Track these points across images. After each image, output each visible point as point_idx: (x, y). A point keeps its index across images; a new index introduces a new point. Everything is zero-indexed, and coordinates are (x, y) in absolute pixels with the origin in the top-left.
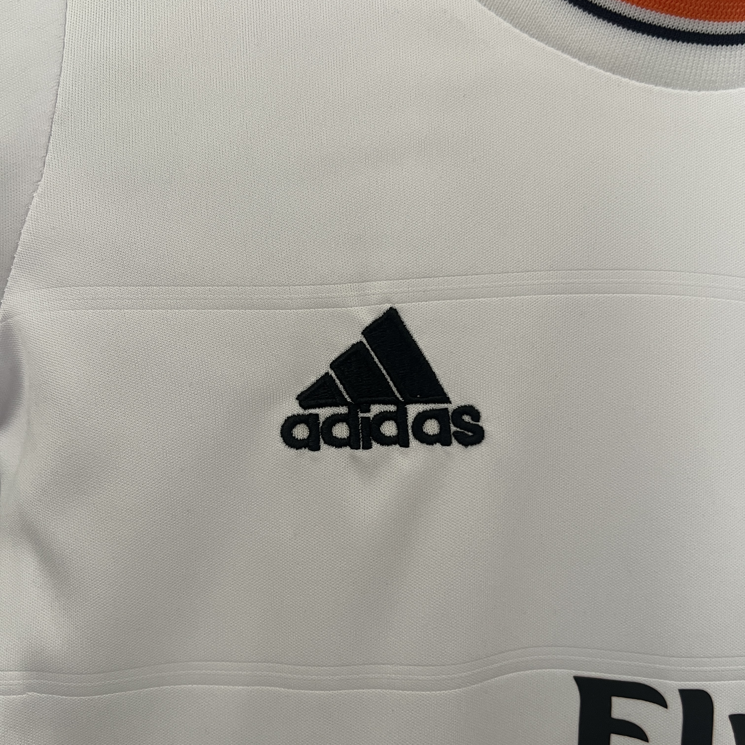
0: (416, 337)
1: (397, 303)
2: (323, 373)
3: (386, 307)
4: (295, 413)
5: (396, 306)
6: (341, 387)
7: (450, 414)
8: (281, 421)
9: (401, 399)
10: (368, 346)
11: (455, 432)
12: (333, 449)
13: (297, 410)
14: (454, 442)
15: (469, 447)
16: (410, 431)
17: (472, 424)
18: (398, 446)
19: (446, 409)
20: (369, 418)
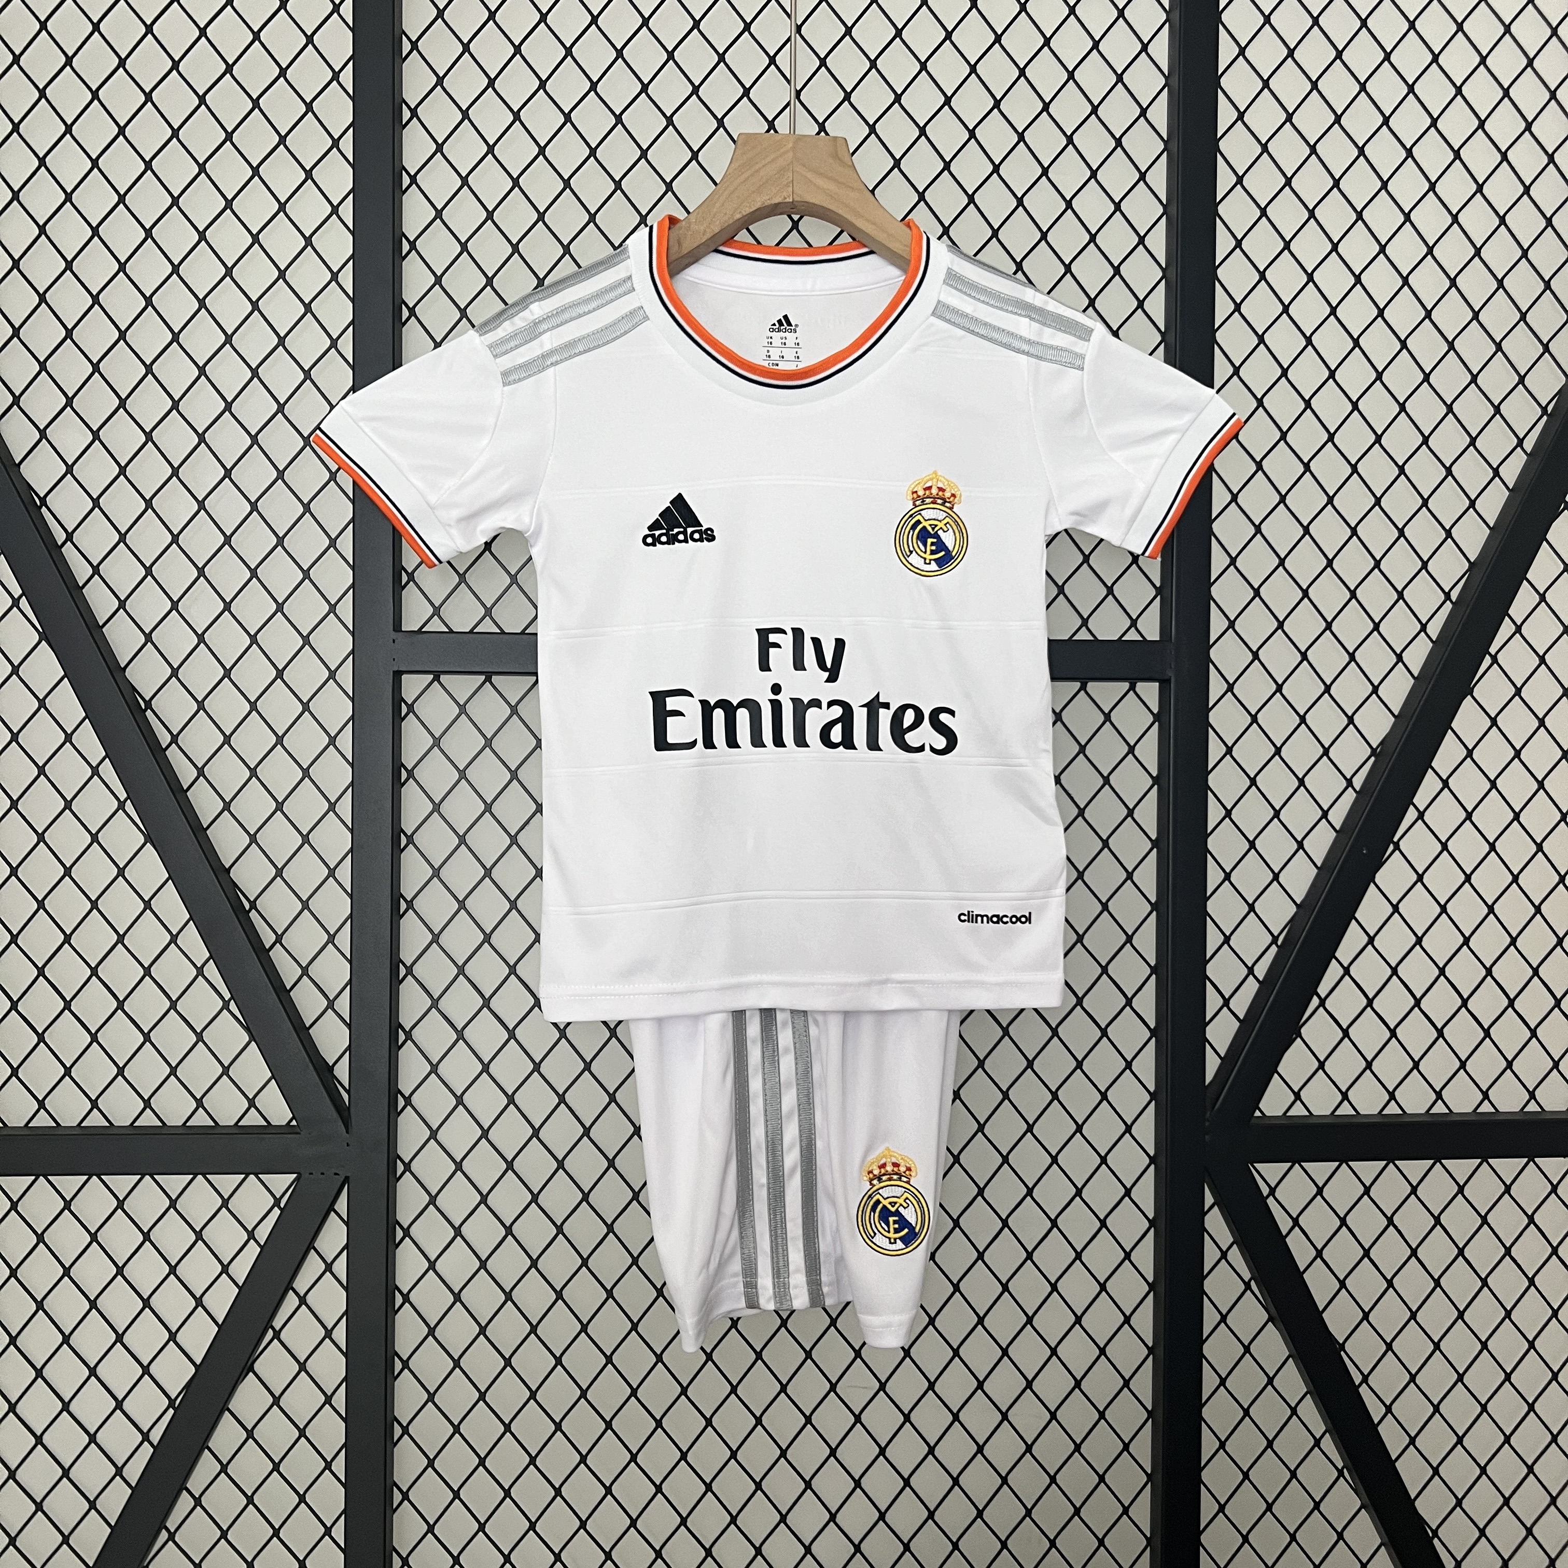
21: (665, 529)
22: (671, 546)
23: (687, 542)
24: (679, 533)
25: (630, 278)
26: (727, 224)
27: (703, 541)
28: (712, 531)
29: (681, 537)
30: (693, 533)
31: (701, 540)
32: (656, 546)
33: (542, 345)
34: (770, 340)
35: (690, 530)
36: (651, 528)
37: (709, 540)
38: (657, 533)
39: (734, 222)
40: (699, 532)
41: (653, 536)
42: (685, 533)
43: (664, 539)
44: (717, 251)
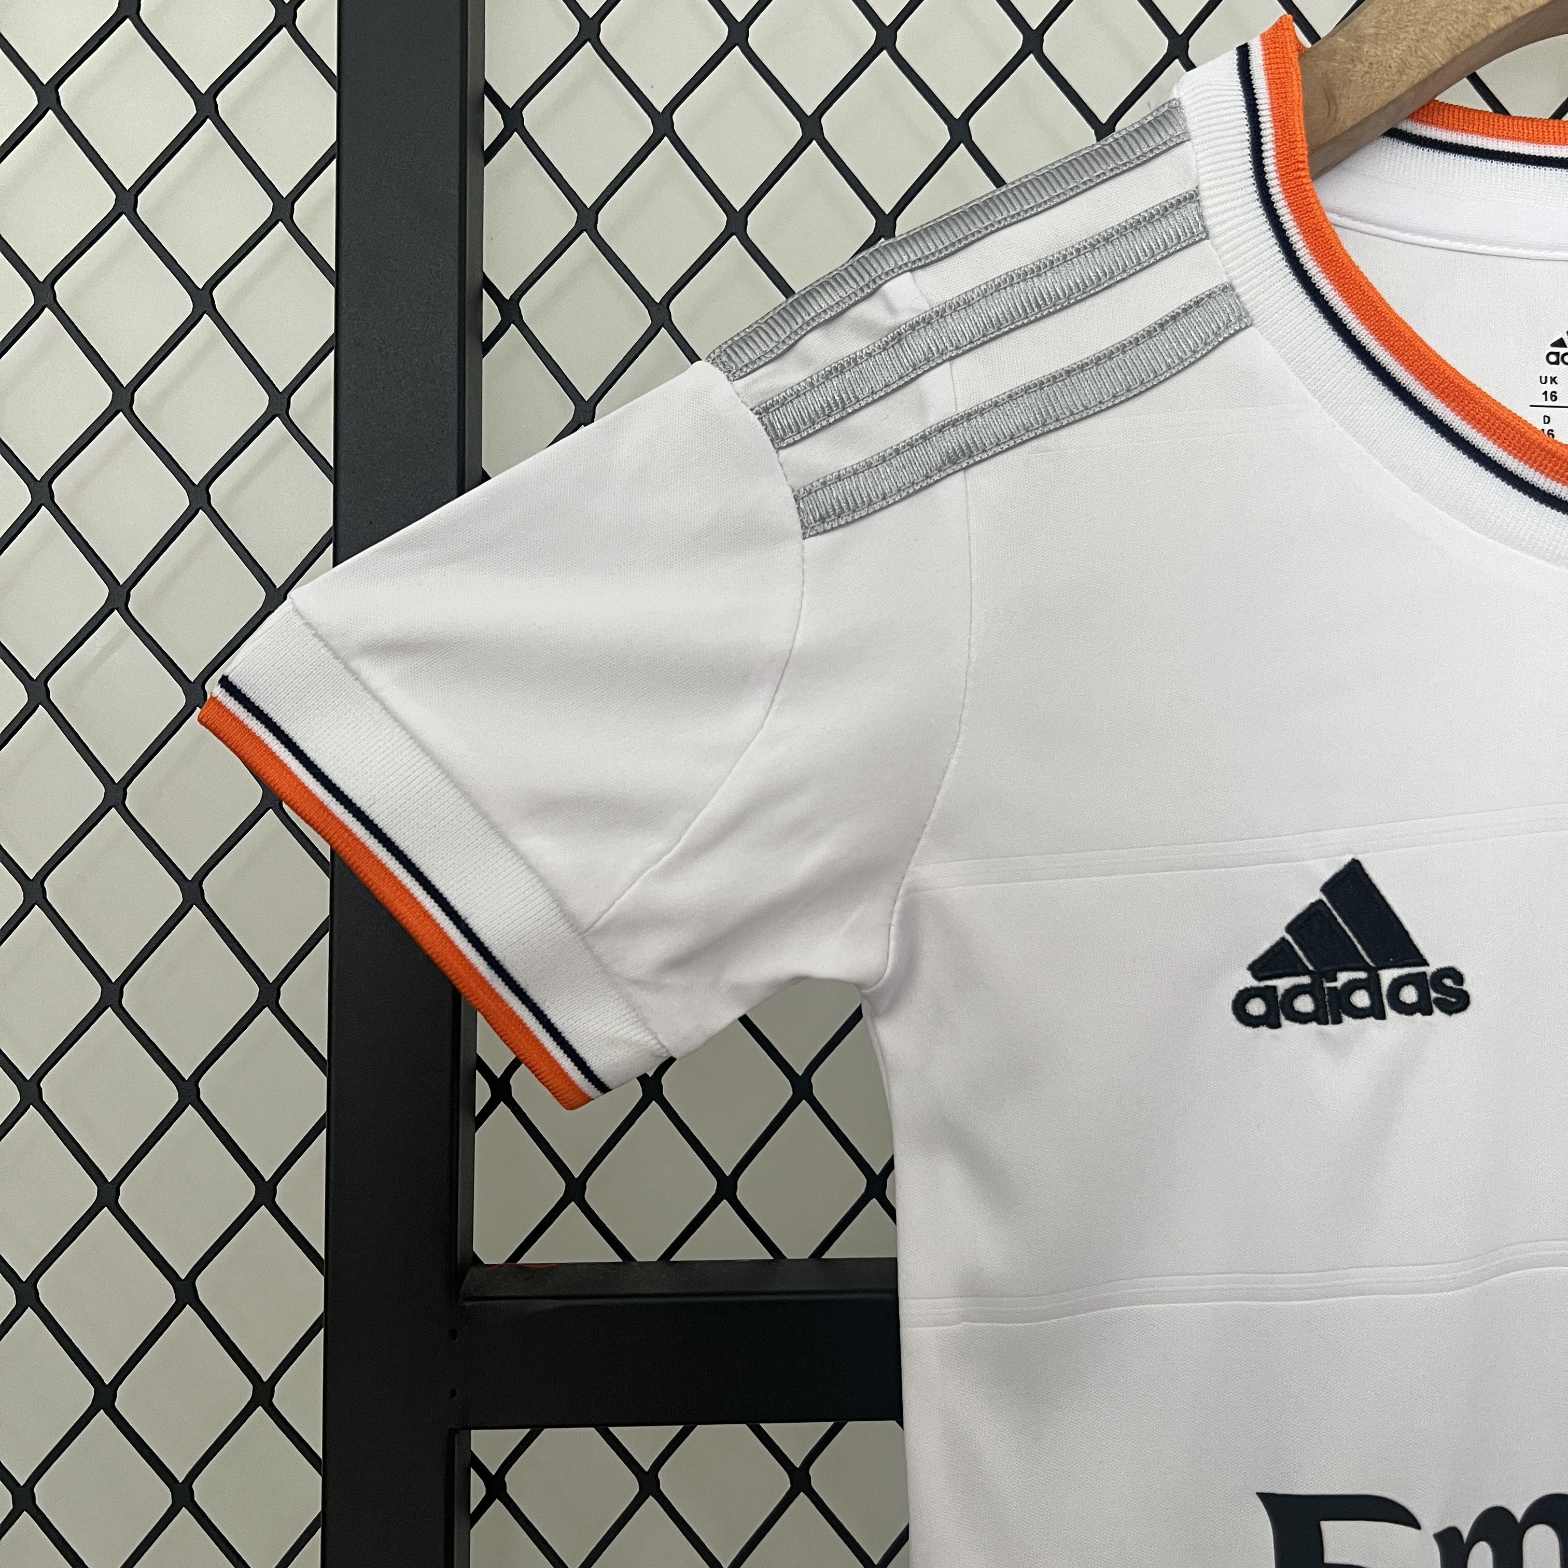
0: (1384, 891)
1: (1359, 853)
2: (1277, 938)
3: (1347, 859)
4: (1248, 986)
5: (1359, 857)
6: (1300, 953)
7: (1428, 978)
8: (1232, 995)
9: (1372, 964)
10: (1329, 905)
11: (1437, 1000)
12: (1297, 1026)
13: (1251, 982)
14: (1436, 1011)
15: (1454, 1015)
16: (1385, 1001)
17: (1455, 989)
18: (1372, 1019)
19: (1424, 974)
20: (1335, 988)
21: (1306, 972)
22: (1330, 1028)
23: (1382, 1016)
24: (1353, 986)
25: (1193, 197)
26: (1468, 42)
27: (1429, 1012)
28: (1458, 977)
29: (1361, 999)
30: (1398, 984)
31: (1423, 1007)
32: (1278, 1025)
33: (922, 407)
34: (1550, 387)
35: (1387, 976)
36: (1259, 968)
37: (1450, 1009)
38: (1283, 984)
39: (1489, 37)
40: (1418, 981)
41: (1267, 994)
42: (1372, 985)
43: (1304, 1004)
44: (1397, 134)
